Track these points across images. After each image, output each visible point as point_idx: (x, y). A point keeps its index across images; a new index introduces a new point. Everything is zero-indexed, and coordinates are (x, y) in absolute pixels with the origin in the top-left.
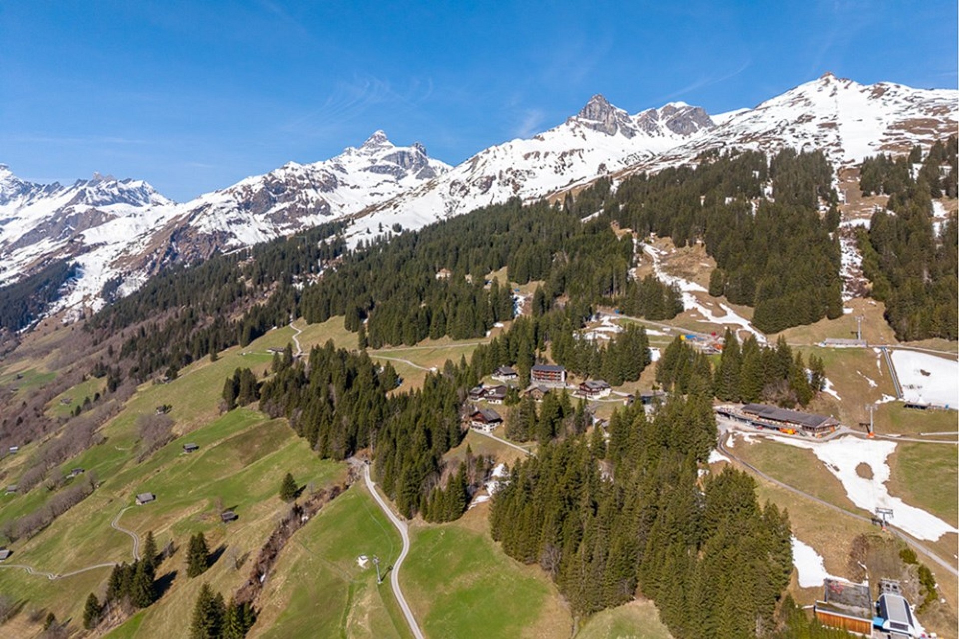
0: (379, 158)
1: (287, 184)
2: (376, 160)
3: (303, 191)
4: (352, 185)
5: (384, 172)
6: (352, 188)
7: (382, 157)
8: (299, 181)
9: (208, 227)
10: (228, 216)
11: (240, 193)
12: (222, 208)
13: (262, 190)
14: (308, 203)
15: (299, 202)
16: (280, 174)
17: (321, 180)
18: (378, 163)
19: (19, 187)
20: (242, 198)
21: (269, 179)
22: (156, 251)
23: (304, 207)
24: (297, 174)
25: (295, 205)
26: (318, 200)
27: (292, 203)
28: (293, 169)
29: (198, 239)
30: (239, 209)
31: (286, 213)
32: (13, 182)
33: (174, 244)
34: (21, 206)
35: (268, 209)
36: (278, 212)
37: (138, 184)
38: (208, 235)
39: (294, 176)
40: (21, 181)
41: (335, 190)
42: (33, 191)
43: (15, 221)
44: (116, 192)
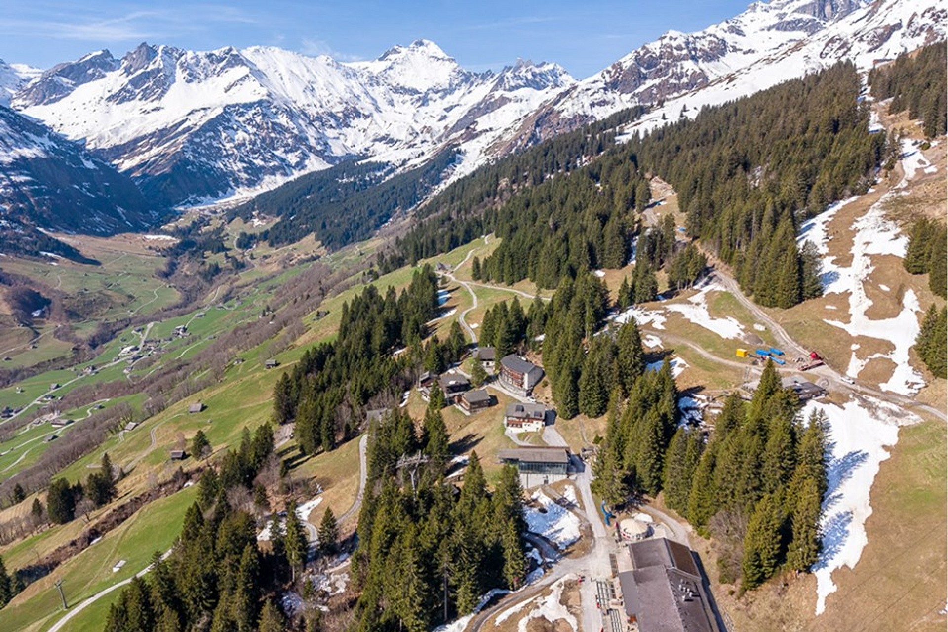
0: (789, 12)
1: (661, 57)
2: (785, 14)
3: (679, 63)
4: (745, 50)
5: (794, 29)
6: (744, 53)
7: (794, 9)
8: (675, 52)
9: (570, 110)
10: (592, 98)
11: (609, 72)
12: (587, 90)
13: (631, 66)
14: (682, 76)
15: (671, 77)
16: (655, 47)
17: (706, 48)
18: (787, 19)
19: (463, 77)
20: (611, 77)
21: (642, 53)
22: (521, 137)
23: (677, 82)
24: (674, 44)
25: (667, 81)
26: (695, 72)
27: (663, 78)
28: (671, 39)
29: (559, 124)
30: (605, 89)
31: (655, 91)
32: (458, 73)
33: (537, 130)
34: (463, 94)
35: (636, 87)
36: (646, 90)
37: (550, 67)
38: (569, 120)
39: (671, 47)
40: (464, 71)
41: (722, 58)
42: (473, 79)
43: (457, 108)
44: (530, 76)
